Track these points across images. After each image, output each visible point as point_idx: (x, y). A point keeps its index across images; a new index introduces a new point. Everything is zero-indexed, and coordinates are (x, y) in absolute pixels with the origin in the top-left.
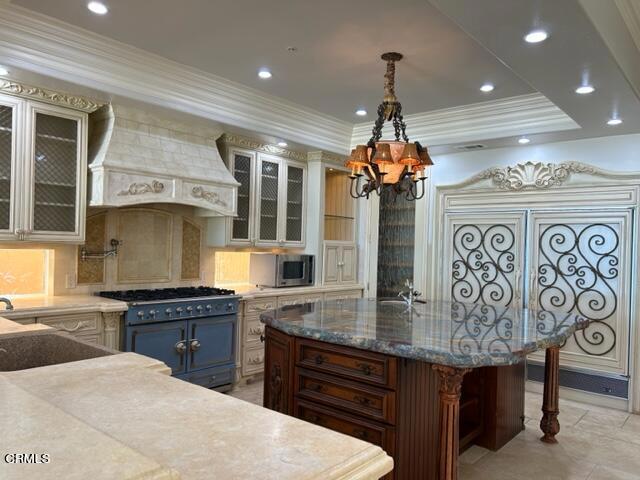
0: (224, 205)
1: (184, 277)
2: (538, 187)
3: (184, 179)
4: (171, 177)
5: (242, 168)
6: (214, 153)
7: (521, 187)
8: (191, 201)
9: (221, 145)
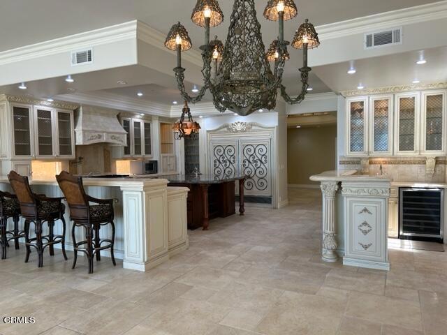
0: (122, 141)
1: (105, 171)
2: (242, 131)
3: (108, 133)
4: (104, 132)
5: (126, 125)
6: (116, 120)
7: (237, 131)
8: (110, 141)
9: (118, 117)
